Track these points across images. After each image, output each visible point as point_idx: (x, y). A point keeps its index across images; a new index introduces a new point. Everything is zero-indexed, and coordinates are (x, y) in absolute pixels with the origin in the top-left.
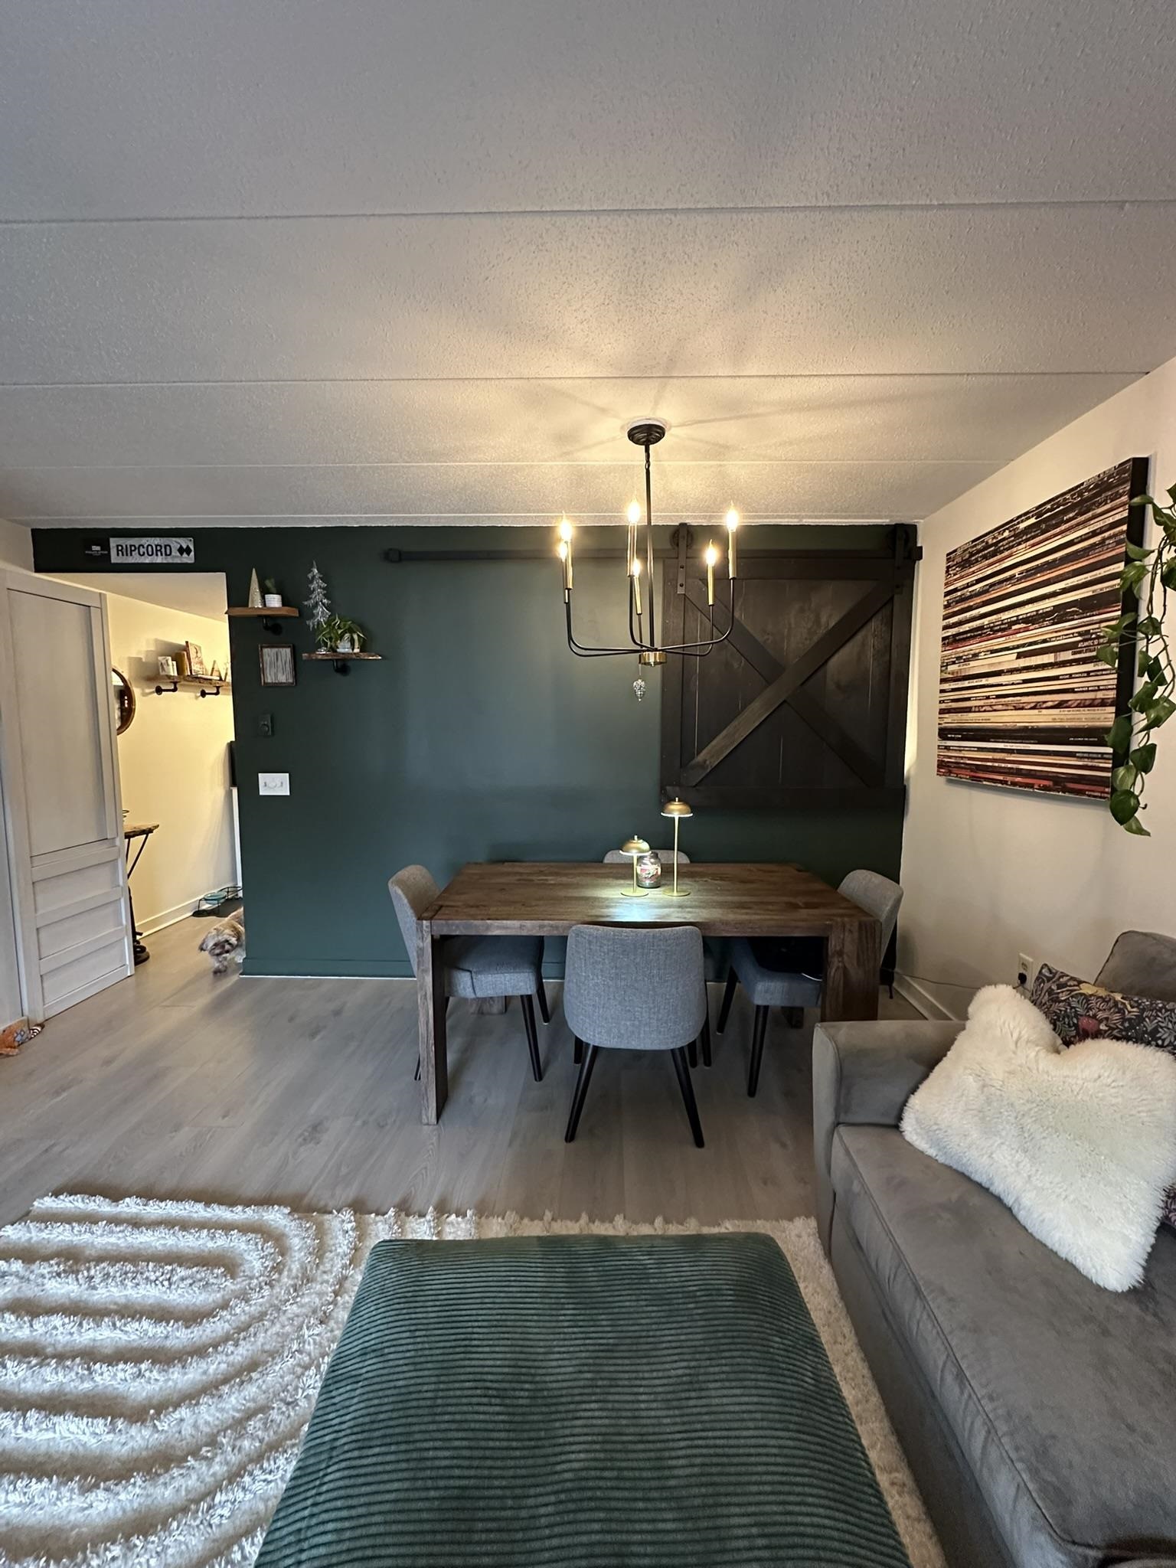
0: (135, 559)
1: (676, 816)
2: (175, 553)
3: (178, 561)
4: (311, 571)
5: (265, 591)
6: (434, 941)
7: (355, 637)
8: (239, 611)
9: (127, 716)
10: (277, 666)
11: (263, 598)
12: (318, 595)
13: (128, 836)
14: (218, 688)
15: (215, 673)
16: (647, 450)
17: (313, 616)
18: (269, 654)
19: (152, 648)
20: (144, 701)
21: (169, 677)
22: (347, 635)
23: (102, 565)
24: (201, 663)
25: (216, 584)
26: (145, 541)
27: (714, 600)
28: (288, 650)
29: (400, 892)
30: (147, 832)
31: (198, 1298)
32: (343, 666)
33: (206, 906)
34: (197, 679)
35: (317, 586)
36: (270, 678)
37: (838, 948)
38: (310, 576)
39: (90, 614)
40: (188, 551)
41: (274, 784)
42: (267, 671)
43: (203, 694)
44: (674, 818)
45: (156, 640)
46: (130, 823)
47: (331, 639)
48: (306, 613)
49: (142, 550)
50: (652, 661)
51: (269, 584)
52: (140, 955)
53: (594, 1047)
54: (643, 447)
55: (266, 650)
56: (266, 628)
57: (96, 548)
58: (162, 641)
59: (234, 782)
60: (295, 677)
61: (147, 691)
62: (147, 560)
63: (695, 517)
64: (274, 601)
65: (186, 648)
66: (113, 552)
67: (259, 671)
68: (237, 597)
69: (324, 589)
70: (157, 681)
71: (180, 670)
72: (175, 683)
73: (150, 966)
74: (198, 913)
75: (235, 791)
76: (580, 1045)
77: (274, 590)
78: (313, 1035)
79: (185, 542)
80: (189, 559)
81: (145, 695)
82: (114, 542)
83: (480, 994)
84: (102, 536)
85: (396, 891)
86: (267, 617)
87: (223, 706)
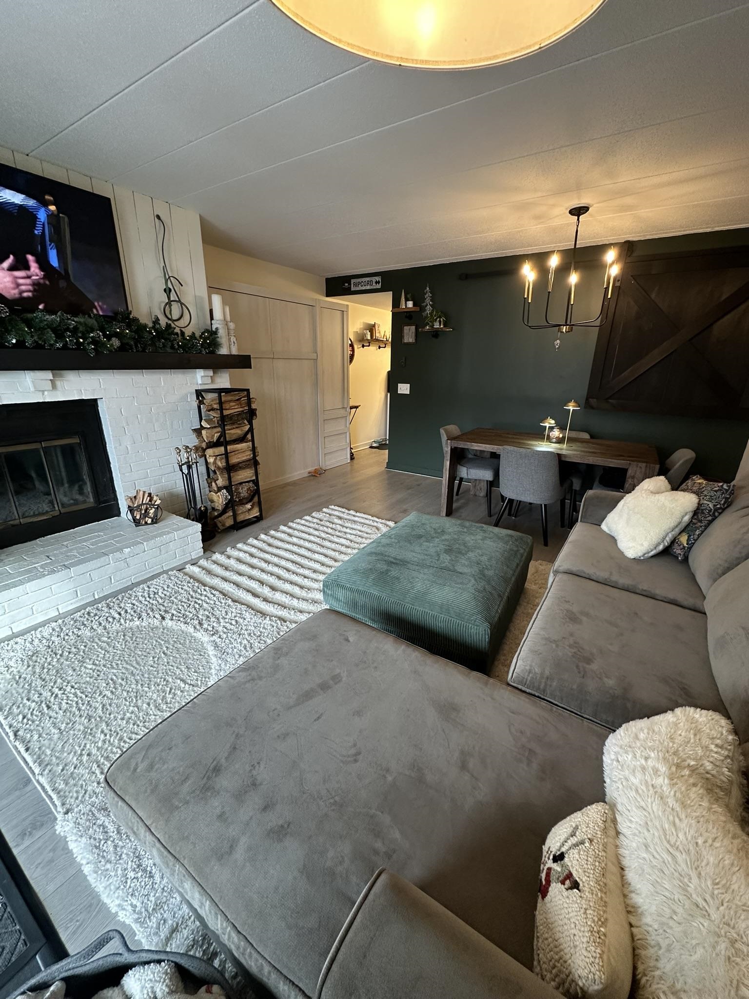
0: (360, 288)
1: (571, 408)
2: (374, 284)
3: (375, 288)
4: (426, 289)
5: (407, 300)
6: (451, 449)
7: (442, 320)
8: (396, 310)
9: (352, 357)
10: (409, 334)
11: (406, 303)
12: (428, 301)
13: (351, 408)
14: (385, 344)
15: (385, 337)
16: (578, 219)
17: (425, 310)
18: (406, 328)
19: (362, 327)
20: (358, 350)
21: (367, 340)
22: (438, 319)
23: (347, 292)
24: (380, 333)
25: (388, 297)
26: (364, 279)
27: (611, 296)
28: (414, 327)
29: (443, 432)
30: (356, 407)
31: (370, 531)
32: (436, 334)
33: (375, 445)
34: (377, 340)
35: (428, 295)
36: (406, 341)
37: (632, 475)
38: (425, 291)
39: (343, 313)
40: (379, 282)
41: (404, 389)
42: (405, 337)
43: (380, 347)
44: (570, 409)
45: (364, 323)
46: (352, 404)
47: (431, 322)
48: (423, 309)
49: (362, 284)
50: (564, 330)
51: (409, 296)
52: (352, 458)
53: (509, 499)
54: (576, 217)
55: (405, 327)
56: (406, 317)
57: (347, 284)
58: (366, 323)
59: (389, 391)
60: (416, 340)
61: (359, 346)
62: (364, 288)
63: (633, 237)
64: (410, 304)
65: (374, 326)
66: (352, 285)
67: (402, 337)
68: (396, 304)
69: (431, 297)
70: (364, 341)
71: (372, 336)
72: (369, 343)
73: (355, 461)
74: (371, 447)
75: (389, 394)
76: (502, 496)
77: (410, 299)
78: (408, 489)
79: (378, 279)
80: (379, 286)
81: (358, 348)
82: (353, 281)
83: (469, 477)
84: (348, 279)
85: (442, 431)
86: (406, 312)
87: (387, 352)
